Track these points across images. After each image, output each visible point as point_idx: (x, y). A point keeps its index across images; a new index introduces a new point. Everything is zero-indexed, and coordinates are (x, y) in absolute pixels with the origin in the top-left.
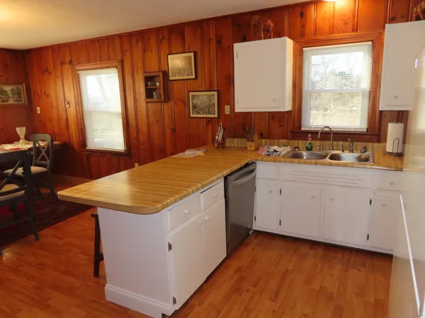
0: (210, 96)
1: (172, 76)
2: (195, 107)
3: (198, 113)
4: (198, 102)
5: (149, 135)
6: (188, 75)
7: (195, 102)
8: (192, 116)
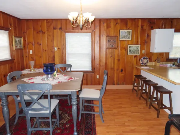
0: (137, 47)
1: (121, 38)
2: (130, 51)
3: (131, 53)
4: (132, 49)
5: (106, 63)
6: (128, 39)
7: (130, 49)
8: (128, 54)
